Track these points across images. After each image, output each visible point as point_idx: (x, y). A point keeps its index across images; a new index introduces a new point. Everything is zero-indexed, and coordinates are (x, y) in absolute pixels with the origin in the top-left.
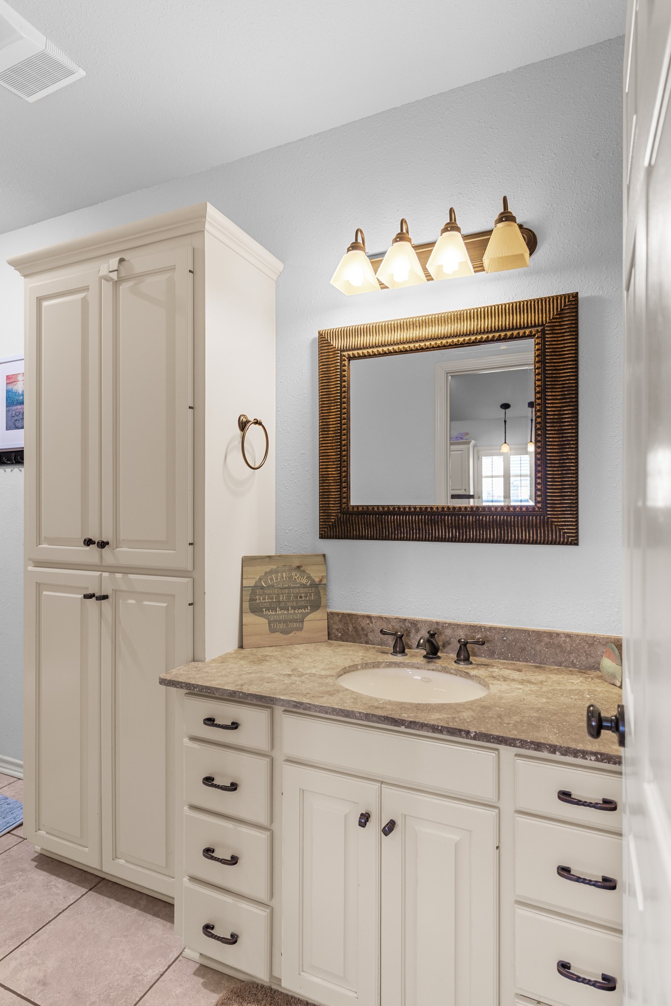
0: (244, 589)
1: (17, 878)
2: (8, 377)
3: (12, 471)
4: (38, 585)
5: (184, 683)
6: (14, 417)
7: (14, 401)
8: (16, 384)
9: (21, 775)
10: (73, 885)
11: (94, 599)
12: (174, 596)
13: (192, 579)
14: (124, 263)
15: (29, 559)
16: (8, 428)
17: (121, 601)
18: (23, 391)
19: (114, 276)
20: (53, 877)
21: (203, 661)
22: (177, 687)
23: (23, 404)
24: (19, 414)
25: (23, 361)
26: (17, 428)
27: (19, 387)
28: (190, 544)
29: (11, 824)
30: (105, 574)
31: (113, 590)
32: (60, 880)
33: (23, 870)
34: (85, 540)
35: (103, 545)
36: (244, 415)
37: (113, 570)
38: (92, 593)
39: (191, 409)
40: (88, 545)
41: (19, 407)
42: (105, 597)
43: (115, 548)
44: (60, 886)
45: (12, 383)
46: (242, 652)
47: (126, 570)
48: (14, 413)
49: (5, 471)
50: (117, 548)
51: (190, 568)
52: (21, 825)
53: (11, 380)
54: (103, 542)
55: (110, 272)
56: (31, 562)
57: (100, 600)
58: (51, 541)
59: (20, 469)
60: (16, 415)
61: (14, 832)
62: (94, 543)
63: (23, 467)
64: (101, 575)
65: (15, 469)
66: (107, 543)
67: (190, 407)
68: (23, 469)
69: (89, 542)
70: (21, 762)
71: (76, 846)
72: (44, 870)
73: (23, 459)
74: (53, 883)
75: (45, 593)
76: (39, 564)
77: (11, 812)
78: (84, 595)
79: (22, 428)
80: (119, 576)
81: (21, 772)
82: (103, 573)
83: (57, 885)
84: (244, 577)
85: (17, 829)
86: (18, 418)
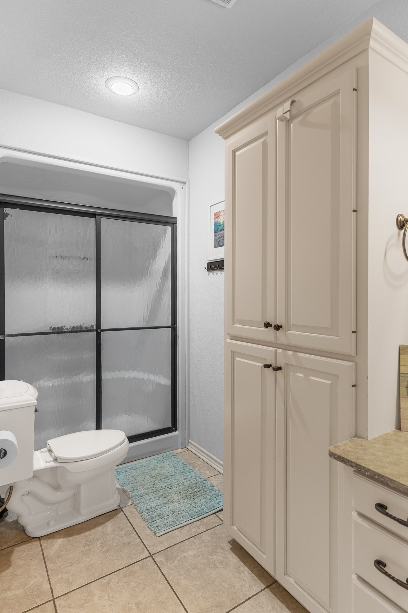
0: (401, 375)
1: (220, 554)
2: (215, 214)
3: (217, 274)
4: (233, 352)
5: (354, 463)
6: (218, 239)
7: (218, 229)
8: (220, 218)
9: (222, 472)
10: (255, 578)
11: (271, 368)
12: (338, 376)
13: (355, 363)
14: (295, 104)
15: (227, 334)
16: (215, 247)
17: (291, 373)
18: (224, 222)
19: (288, 115)
20: (242, 564)
21: (365, 439)
22: (347, 465)
23: (224, 230)
24: (221, 237)
25: (224, 202)
26: (220, 246)
27: (221, 220)
28: (354, 332)
29: (216, 507)
30: (279, 351)
31: (285, 363)
32: (246, 568)
33: (223, 549)
34: (265, 323)
35: (278, 328)
36: (401, 215)
37: (286, 347)
38: (269, 363)
39: (354, 212)
40: (267, 327)
41: (221, 232)
42: (279, 369)
43: (286, 331)
44: (246, 573)
45: (217, 217)
46: (401, 434)
47: (296, 349)
48: (218, 237)
49: (213, 274)
50: (288, 330)
51: (353, 353)
52: (222, 510)
53: (217, 215)
54: (278, 326)
55: (284, 114)
56: (228, 336)
57: (276, 370)
58: (242, 322)
59: (221, 272)
60: (219, 238)
61: (217, 514)
62: (271, 326)
63: (224, 271)
64: (276, 350)
65: (219, 273)
66: (281, 327)
67: (354, 211)
68: (223, 273)
69: (267, 325)
70: (222, 463)
71: (257, 550)
72: (236, 555)
73: (223, 266)
74: (242, 569)
75: (237, 359)
76: (233, 338)
77: (216, 498)
78: (264, 365)
79: (223, 245)
80: (290, 353)
81: (222, 469)
82: (278, 349)
83: (245, 572)
84: (401, 364)
85: (219, 512)
86: (220, 240)
